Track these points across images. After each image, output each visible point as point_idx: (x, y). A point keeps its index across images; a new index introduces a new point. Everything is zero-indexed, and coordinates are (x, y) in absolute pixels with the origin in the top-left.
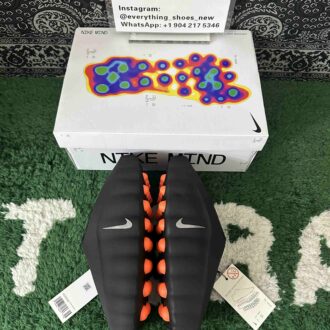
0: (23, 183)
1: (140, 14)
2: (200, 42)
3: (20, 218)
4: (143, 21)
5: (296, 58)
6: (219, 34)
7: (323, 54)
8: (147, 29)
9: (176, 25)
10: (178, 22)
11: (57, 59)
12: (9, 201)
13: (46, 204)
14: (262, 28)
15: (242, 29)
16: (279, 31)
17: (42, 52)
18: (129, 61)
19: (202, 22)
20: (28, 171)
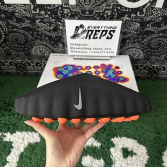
0: (16, 123)
1: (79, 47)
2: (105, 60)
3: (11, 140)
4: (80, 50)
5: (151, 69)
6: (114, 57)
7: (163, 67)
8: (82, 54)
9: (94, 52)
10: (95, 50)
11: (40, 68)
12: (7, 132)
13: (26, 134)
14: (134, 54)
15: (124, 55)
16: (142, 56)
17: (34, 64)
18: (73, 66)
19: (106, 51)
20: (19, 117)
